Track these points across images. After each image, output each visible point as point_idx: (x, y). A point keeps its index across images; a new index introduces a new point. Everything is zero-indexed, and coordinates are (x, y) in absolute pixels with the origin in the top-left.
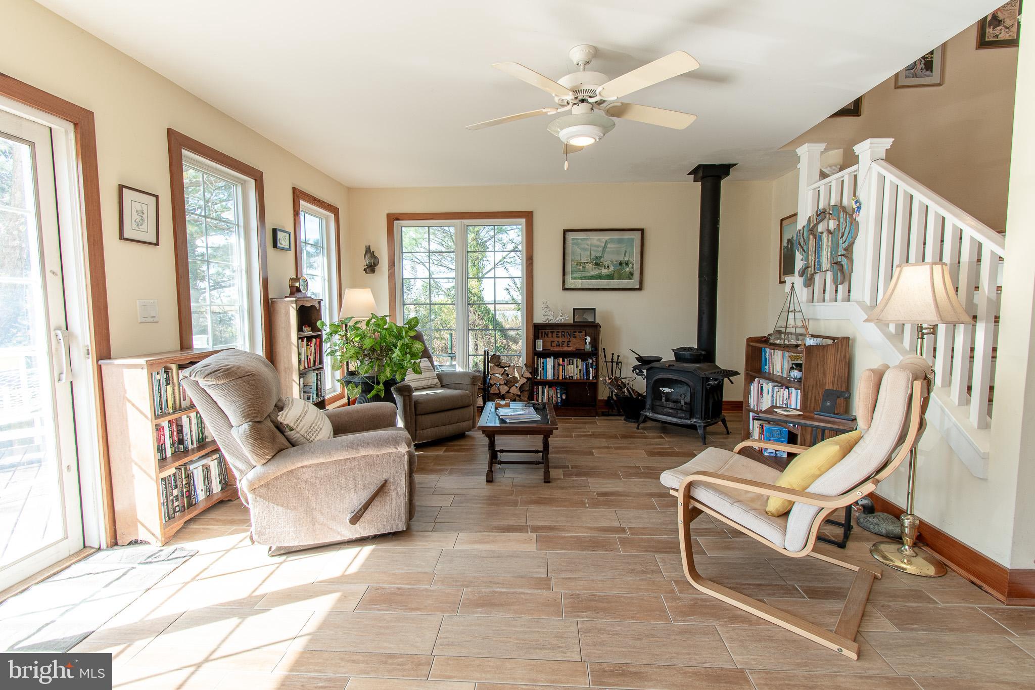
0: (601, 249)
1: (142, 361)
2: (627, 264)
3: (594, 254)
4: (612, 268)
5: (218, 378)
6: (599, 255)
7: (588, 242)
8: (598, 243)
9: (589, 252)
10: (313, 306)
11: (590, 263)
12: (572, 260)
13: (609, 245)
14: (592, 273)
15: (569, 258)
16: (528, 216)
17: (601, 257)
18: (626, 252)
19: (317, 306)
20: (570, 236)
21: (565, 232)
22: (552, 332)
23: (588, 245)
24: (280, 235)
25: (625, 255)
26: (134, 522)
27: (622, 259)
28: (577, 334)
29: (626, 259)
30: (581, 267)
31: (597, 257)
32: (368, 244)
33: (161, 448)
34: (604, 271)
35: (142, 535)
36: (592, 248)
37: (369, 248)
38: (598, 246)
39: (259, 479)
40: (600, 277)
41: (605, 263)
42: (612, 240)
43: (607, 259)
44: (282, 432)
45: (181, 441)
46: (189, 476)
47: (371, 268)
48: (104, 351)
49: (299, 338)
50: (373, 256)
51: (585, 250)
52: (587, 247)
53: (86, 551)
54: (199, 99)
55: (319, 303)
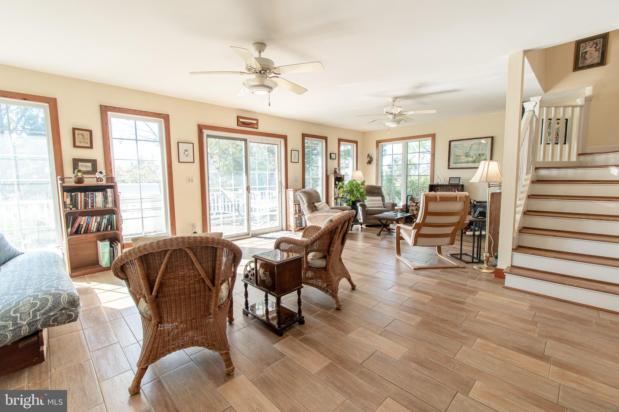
0: (469, 148)
1: (292, 190)
2: (483, 155)
3: (465, 151)
4: (474, 157)
5: (302, 193)
6: (467, 151)
7: (462, 145)
8: (467, 146)
9: (462, 151)
10: (341, 177)
11: (463, 155)
12: (454, 155)
13: (473, 146)
14: (464, 161)
15: (452, 153)
16: (433, 136)
17: (468, 152)
18: (482, 149)
19: (343, 177)
20: (452, 143)
21: (450, 142)
22: (441, 189)
23: (462, 147)
24: (332, 155)
25: (482, 151)
26: (290, 226)
27: (480, 153)
28: (453, 189)
29: (483, 152)
30: (458, 158)
31: (466, 153)
32: (368, 153)
33: (296, 211)
34: (470, 159)
35: (291, 229)
36: (464, 148)
37: (369, 154)
38: (467, 147)
39: (309, 217)
40: (468, 162)
41: (471, 155)
42: (475, 144)
43: (472, 153)
44: (316, 208)
45: (300, 210)
46: (301, 219)
47: (370, 162)
48: (287, 188)
49: (335, 187)
50: (371, 158)
51: (460, 149)
52: (461, 148)
53: (282, 230)
54: (310, 123)
55: (344, 176)
